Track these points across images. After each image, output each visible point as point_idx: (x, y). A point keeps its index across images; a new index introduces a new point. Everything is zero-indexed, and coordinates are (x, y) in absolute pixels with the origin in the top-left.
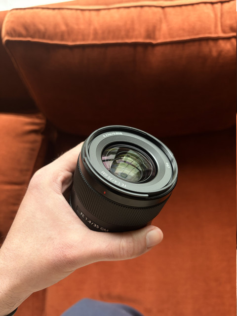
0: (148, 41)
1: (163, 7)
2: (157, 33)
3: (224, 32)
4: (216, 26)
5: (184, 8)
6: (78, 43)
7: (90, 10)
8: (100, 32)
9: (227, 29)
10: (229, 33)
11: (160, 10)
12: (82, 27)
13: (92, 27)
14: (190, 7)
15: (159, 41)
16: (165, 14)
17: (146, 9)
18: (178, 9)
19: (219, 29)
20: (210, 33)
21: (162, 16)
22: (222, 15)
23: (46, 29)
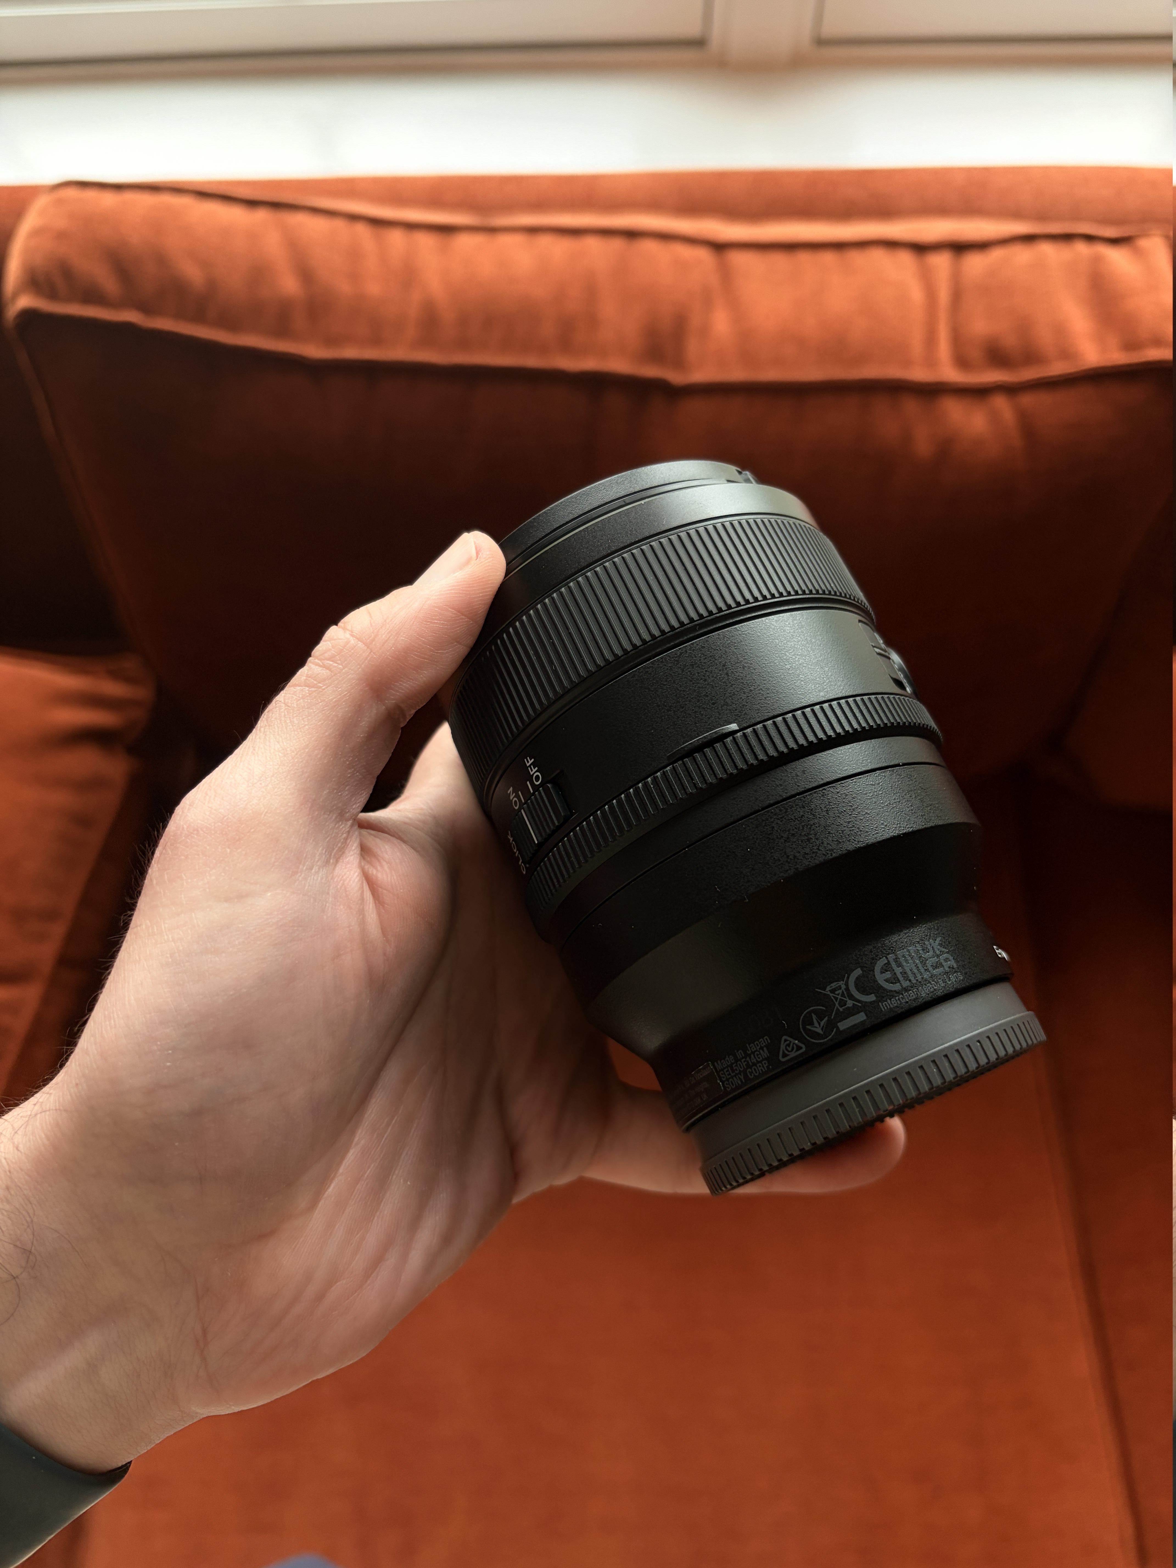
0: (651, 372)
1: (719, 247)
2: (692, 347)
3: (962, 362)
4: (931, 340)
6: (349, 353)
8: (448, 315)
9: (975, 354)
10: (982, 369)
11: (703, 255)
12: (373, 289)
13: (416, 296)
14: (828, 258)
15: (698, 377)
16: (726, 275)
19: (944, 349)
20: (906, 365)
21: (715, 282)
22: (957, 295)
23: (211, 284)
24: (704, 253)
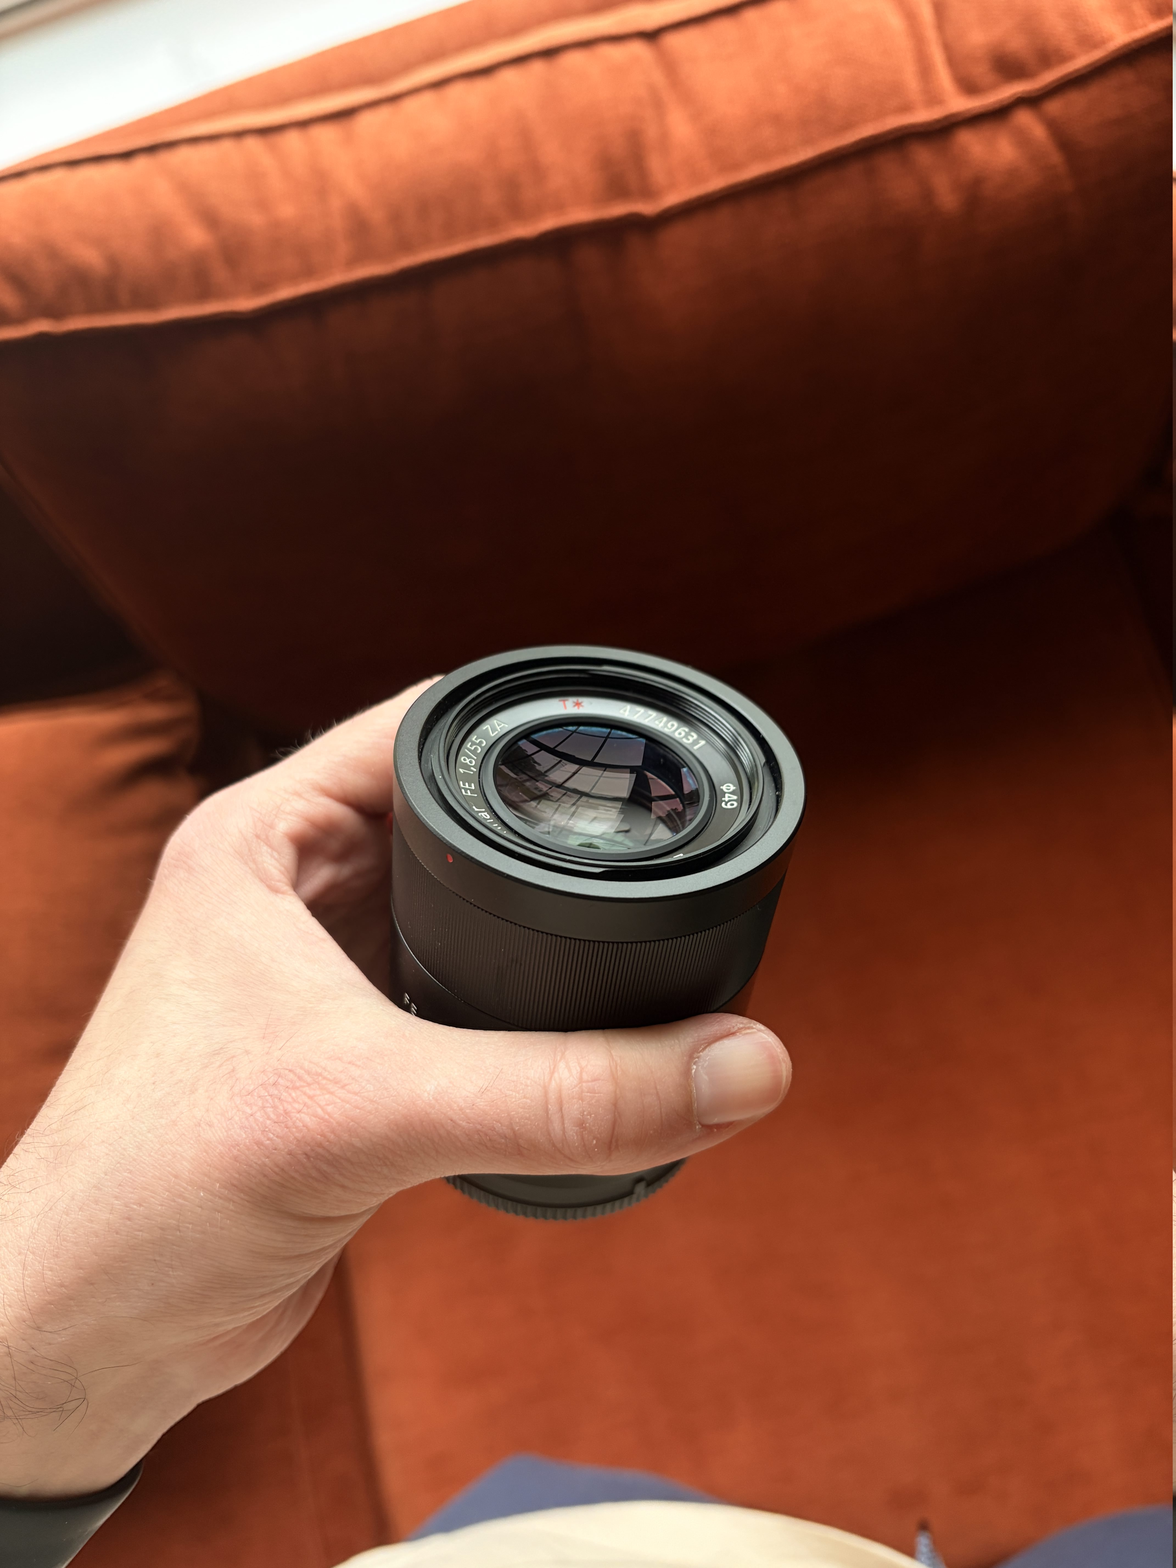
0: (618, 210)
1: (651, 36)
2: (656, 165)
3: (969, 87)
4: (925, 70)
6: (285, 293)
7: (303, 124)
8: (377, 216)
9: (981, 71)
10: (993, 87)
11: (636, 49)
12: (287, 211)
13: (336, 204)
15: (672, 199)
16: (669, 65)
17: (574, 59)
19: (944, 77)
20: (906, 108)
21: (658, 77)
22: (938, 10)
23: (113, 262)
24: (638, 48)
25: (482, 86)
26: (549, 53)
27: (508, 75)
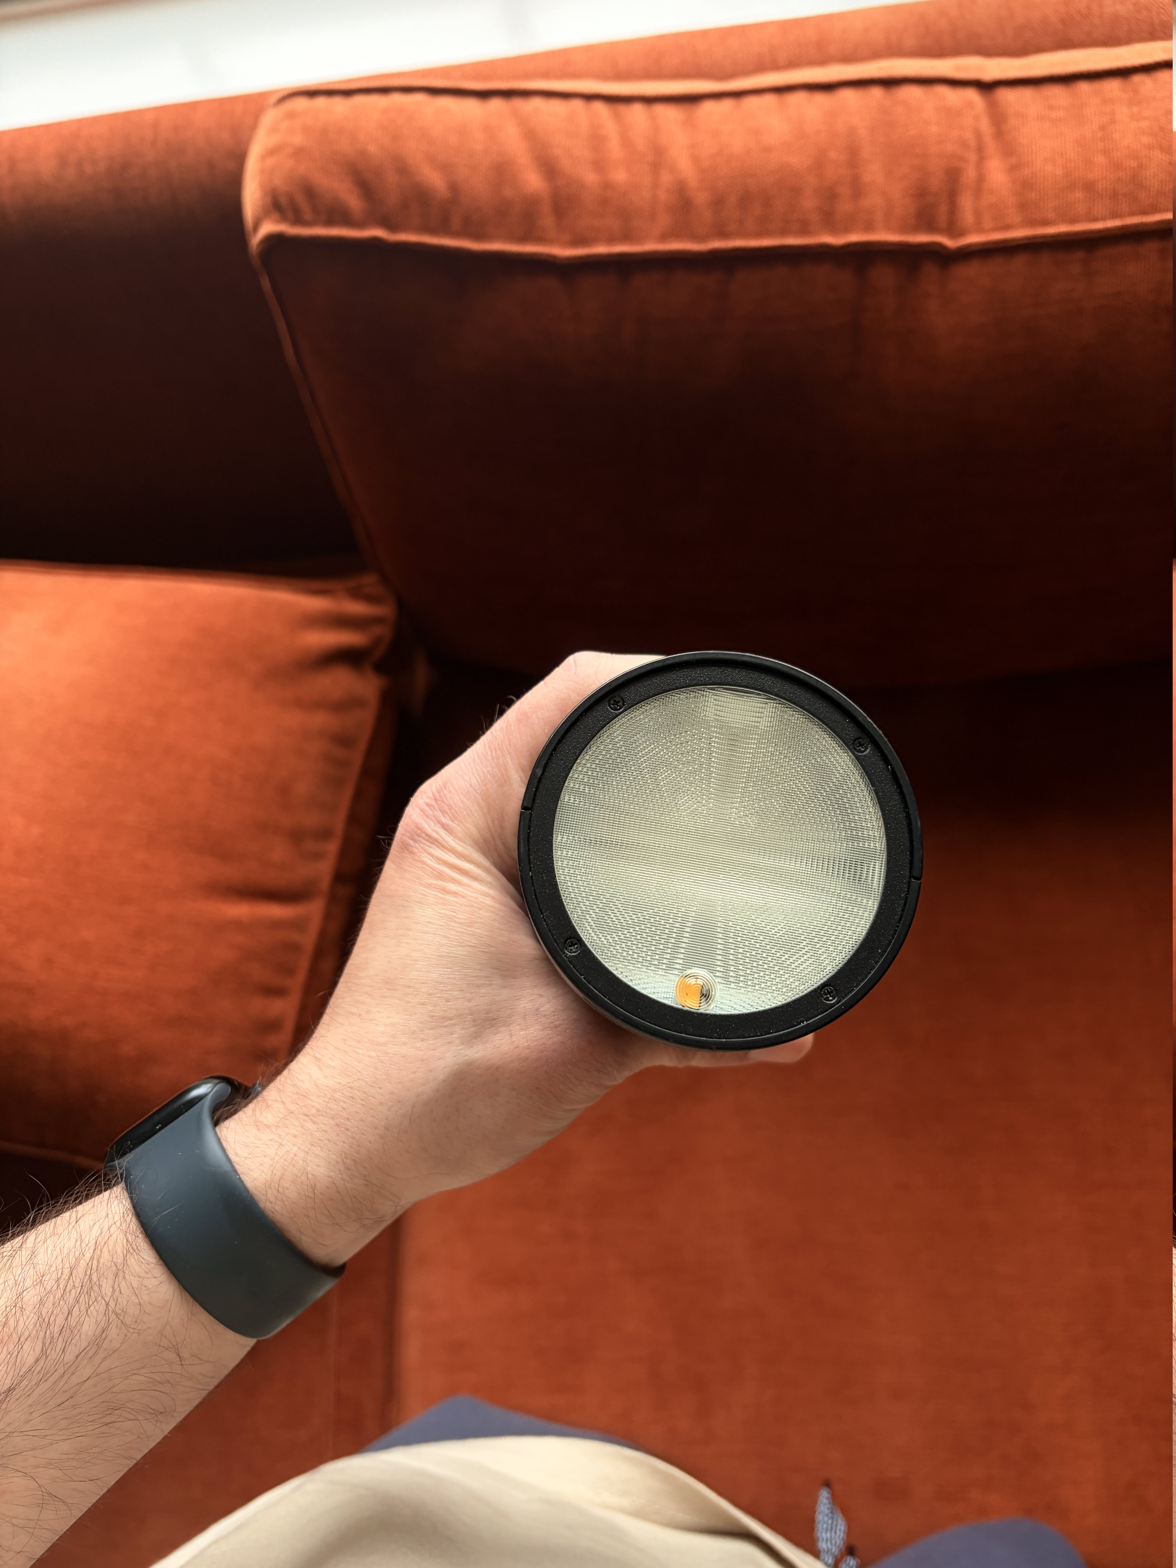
0: (924, 238)
1: (986, 87)
2: (966, 203)
5: (1084, 87)
6: (601, 249)
8: (701, 198)
11: (970, 96)
12: (620, 176)
13: (666, 178)
15: (974, 238)
16: (998, 117)
17: (911, 93)
18: (1057, 92)
21: (985, 125)
23: (454, 187)
24: (972, 94)
25: (820, 98)
26: (889, 83)
27: (848, 94)
